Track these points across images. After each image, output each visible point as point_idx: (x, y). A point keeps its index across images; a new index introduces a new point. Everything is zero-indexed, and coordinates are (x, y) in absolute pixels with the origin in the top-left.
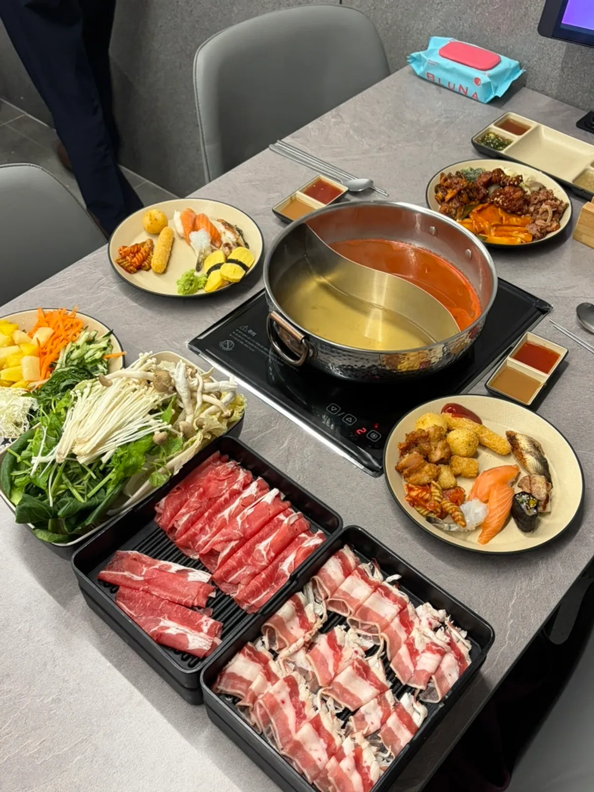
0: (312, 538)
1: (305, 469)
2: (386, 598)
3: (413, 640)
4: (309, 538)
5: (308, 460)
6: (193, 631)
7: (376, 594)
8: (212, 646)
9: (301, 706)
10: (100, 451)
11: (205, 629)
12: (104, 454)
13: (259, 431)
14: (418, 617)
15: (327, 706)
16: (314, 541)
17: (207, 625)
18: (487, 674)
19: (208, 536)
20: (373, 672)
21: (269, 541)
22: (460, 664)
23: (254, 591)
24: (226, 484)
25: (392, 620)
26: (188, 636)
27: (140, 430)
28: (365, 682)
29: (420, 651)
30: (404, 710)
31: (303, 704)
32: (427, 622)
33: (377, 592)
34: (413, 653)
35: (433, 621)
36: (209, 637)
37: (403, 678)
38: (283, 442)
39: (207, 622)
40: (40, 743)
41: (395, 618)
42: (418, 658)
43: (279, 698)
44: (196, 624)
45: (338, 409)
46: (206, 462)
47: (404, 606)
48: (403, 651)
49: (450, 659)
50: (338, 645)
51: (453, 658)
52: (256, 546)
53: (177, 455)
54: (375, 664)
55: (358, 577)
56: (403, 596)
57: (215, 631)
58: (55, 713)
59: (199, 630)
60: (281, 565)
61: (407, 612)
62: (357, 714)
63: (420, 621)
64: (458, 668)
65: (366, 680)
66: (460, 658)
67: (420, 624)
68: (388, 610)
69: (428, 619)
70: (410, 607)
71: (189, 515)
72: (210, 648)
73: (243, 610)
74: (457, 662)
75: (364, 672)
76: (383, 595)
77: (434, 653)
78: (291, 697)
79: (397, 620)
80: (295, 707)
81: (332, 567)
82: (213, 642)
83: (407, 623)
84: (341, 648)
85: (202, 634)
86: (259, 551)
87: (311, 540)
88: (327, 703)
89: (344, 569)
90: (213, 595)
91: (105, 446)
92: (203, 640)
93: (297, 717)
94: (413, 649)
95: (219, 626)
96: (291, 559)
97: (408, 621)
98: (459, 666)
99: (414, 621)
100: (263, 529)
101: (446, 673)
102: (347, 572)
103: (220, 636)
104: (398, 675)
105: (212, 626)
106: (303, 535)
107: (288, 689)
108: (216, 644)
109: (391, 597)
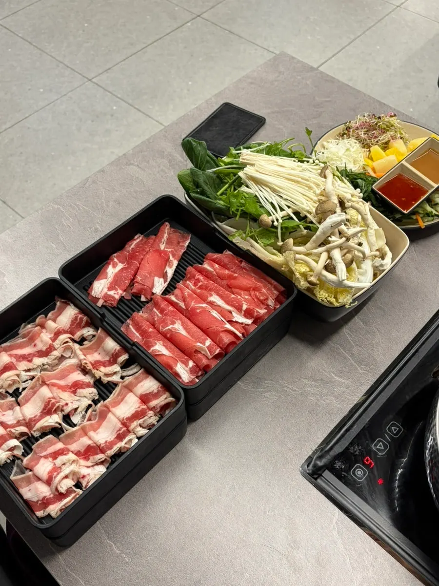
0: (189, 372)
1: (306, 396)
2: (116, 436)
3: (65, 454)
4: (188, 369)
5: (318, 400)
6: (109, 284)
7: (119, 425)
8: (95, 297)
9: (29, 359)
10: (250, 183)
11: (112, 293)
12: (247, 186)
13: (353, 354)
14: (93, 466)
15: (27, 380)
16: (184, 372)
17: (114, 294)
18: (59, 558)
19: (193, 287)
20: (46, 416)
21: (183, 332)
22: (40, 502)
23: (139, 324)
24: (246, 297)
25: (90, 438)
26: (105, 280)
27: (272, 204)
28: (40, 411)
29: (55, 461)
30: (6, 441)
31: (30, 361)
32: (85, 474)
33: (121, 426)
34: (55, 455)
35: (86, 479)
36: (102, 295)
37: (38, 447)
38: (340, 377)
39: (117, 294)
40: (69, 226)
41: (93, 441)
42: (50, 459)
43: (37, 342)
44: (116, 287)
45: (394, 435)
46: (270, 279)
47: (103, 451)
48: (60, 446)
49: (44, 491)
50: (76, 389)
51: (44, 495)
52: (179, 321)
53: (260, 245)
54: (54, 420)
55: (139, 408)
56: (113, 450)
57: (109, 300)
58: (88, 230)
59: (110, 289)
60: (160, 343)
61: (97, 454)
62: (15, 404)
63: (88, 467)
64: (35, 499)
65: (42, 412)
66: (45, 503)
67: (86, 466)
68: (103, 435)
69: (89, 475)
70: (101, 457)
71: (212, 270)
72: (94, 296)
73: (126, 320)
74: (41, 499)
75: (48, 410)
76: (118, 432)
77: (48, 473)
78: (38, 352)
79: (89, 442)
80: (30, 354)
81: (150, 385)
82: (99, 299)
83: (87, 453)
84: (74, 392)
85: (106, 290)
86: (173, 323)
87: (186, 371)
88: (30, 381)
89: (147, 395)
90: (143, 299)
91: (254, 185)
92: (100, 290)
93: (21, 355)
94: (58, 455)
95: (113, 302)
96: (165, 352)
97: (89, 455)
98: (38, 501)
99: (90, 461)
100: (195, 327)
101: (32, 486)
102: (145, 399)
103: (105, 304)
104: (41, 441)
105: (113, 297)
106: (191, 364)
107: (44, 349)
108: (97, 302)
109: (116, 440)
